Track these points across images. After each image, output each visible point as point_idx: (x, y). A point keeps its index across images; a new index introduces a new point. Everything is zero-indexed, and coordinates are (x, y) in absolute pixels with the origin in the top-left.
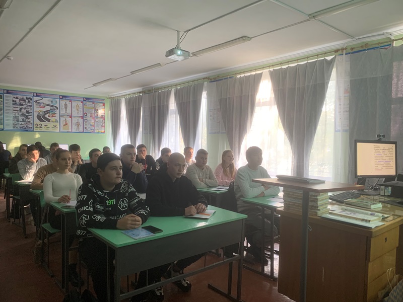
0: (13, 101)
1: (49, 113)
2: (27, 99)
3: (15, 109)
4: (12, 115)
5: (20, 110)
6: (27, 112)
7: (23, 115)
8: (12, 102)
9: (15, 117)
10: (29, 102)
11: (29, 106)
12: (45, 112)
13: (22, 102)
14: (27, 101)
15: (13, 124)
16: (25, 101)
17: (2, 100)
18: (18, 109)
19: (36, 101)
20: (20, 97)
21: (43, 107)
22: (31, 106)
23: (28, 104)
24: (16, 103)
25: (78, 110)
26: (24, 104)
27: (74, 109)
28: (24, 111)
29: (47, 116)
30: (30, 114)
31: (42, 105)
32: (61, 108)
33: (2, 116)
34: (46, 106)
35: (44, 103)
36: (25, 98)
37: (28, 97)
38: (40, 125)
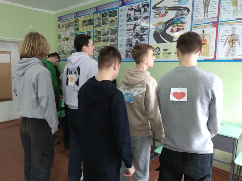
0: (128, 15)
1: (172, 24)
2: (144, 6)
3: (129, 27)
4: (125, 38)
5: (134, 28)
6: (143, 29)
7: (137, 35)
8: (126, 18)
9: (128, 41)
10: (145, 11)
11: (145, 18)
12: (166, 23)
13: (137, 14)
14: (142, 10)
15: (126, 51)
16: (140, 11)
17: (116, 17)
18: (132, 27)
19: (154, 8)
20: (135, 6)
21: (163, 16)
22: (147, 17)
23: (144, 15)
24: (130, 19)
25: (235, 3)
26: (139, 16)
27: (227, 4)
28: (138, 28)
29: (168, 31)
30: (145, 32)
31: (163, 12)
32: (195, 8)
33: (116, 41)
34: (169, 12)
35: (166, 7)
36: (141, 6)
37: (145, 2)
38: (157, 50)
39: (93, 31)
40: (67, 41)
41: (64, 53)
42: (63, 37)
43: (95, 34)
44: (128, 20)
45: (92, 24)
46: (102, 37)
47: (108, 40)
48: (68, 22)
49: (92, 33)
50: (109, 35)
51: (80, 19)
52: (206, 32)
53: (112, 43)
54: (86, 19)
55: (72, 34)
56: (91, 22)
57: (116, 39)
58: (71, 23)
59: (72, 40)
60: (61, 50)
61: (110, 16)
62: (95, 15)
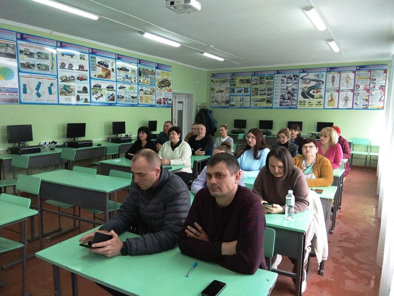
0: (282, 80)
2: (294, 76)
3: (282, 88)
4: (280, 94)
5: (287, 89)
6: (293, 90)
7: (289, 93)
8: (280, 82)
9: (282, 96)
11: (295, 83)
12: (309, 88)
13: (290, 81)
14: (293, 78)
15: (280, 102)
16: (291, 79)
17: (273, 80)
18: (285, 88)
19: (302, 78)
20: (288, 75)
21: (308, 83)
22: (297, 83)
24: (284, 82)
25: (347, 82)
27: (343, 82)
30: (295, 92)
31: (308, 81)
32: (327, 82)
33: (272, 95)
34: (312, 82)
35: (309, 79)
36: (292, 76)
37: (295, 74)
38: (304, 102)
39: (251, 87)
40: (222, 93)
41: (217, 102)
42: (217, 89)
43: (253, 90)
44: (282, 83)
45: (249, 82)
46: (259, 92)
47: (265, 94)
48: (223, 79)
49: (249, 89)
50: (266, 91)
51: (237, 78)
52: (333, 95)
53: (268, 97)
54: (243, 79)
55: (227, 89)
56: (248, 81)
57: (271, 94)
58: (227, 80)
59: (227, 92)
60: (214, 100)
61: (267, 79)
62: (253, 77)
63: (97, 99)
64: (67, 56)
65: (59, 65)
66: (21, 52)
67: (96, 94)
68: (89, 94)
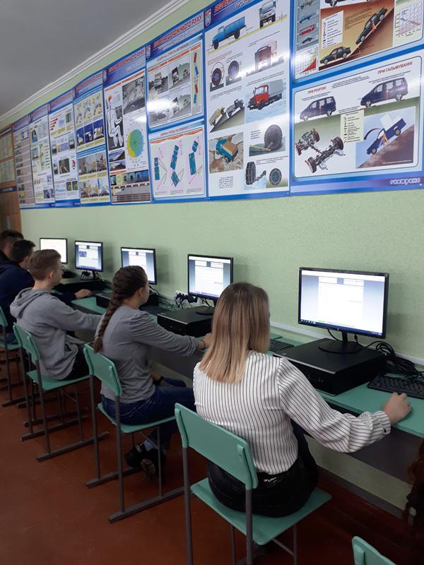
63: (314, 164)
64: (227, 41)
65: (209, 80)
66: (151, 85)
67: (311, 145)
68: (287, 152)
